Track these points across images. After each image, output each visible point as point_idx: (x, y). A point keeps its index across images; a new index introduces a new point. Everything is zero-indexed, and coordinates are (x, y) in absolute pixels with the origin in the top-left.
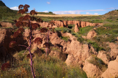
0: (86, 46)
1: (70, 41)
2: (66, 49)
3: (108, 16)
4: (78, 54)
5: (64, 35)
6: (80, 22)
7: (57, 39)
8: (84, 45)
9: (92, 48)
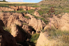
0: (39, 21)
1: (30, 18)
2: (28, 23)
3: (41, 4)
4: (36, 25)
5: (25, 15)
6: (27, 7)
7: (23, 18)
8: (38, 20)
9: (42, 21)
